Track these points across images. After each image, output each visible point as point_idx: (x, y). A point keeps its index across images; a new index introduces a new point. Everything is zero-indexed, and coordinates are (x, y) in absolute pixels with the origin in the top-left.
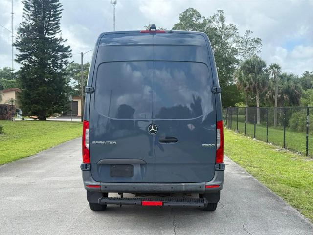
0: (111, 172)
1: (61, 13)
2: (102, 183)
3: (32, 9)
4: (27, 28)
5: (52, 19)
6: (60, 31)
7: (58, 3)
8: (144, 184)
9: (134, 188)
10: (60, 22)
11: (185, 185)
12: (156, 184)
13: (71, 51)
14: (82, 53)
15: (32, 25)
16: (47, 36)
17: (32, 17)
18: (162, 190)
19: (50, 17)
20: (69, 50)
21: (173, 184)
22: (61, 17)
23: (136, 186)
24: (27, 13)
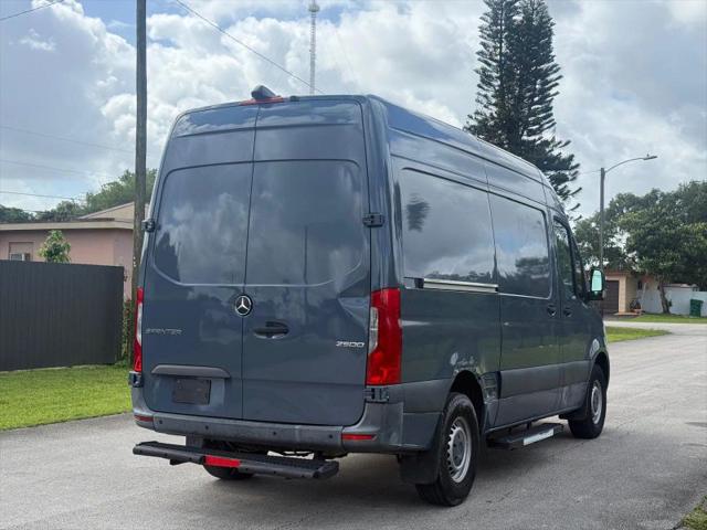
0: (174, 393)
1: (557, 84)
2: (158, 415)
3: (497, 83)
4: (483, 123)
5: (536, 99)
6: (553, 125)
7: (551, 64)
8: (227, 422)
9: (207, 428)
10: (552, 104)
11: (301, 431)
12: (248, 423)
13: (577, 166)
14: (602, 170)
15: (493, 118)
16: (525, 138)
17: (494, 101)
18: (256, 436)
19: (532, 97)
20: (573, 164)
21: (277, 426)
22: (557, 93)
23: (211, 424)
24: (484, 93)
